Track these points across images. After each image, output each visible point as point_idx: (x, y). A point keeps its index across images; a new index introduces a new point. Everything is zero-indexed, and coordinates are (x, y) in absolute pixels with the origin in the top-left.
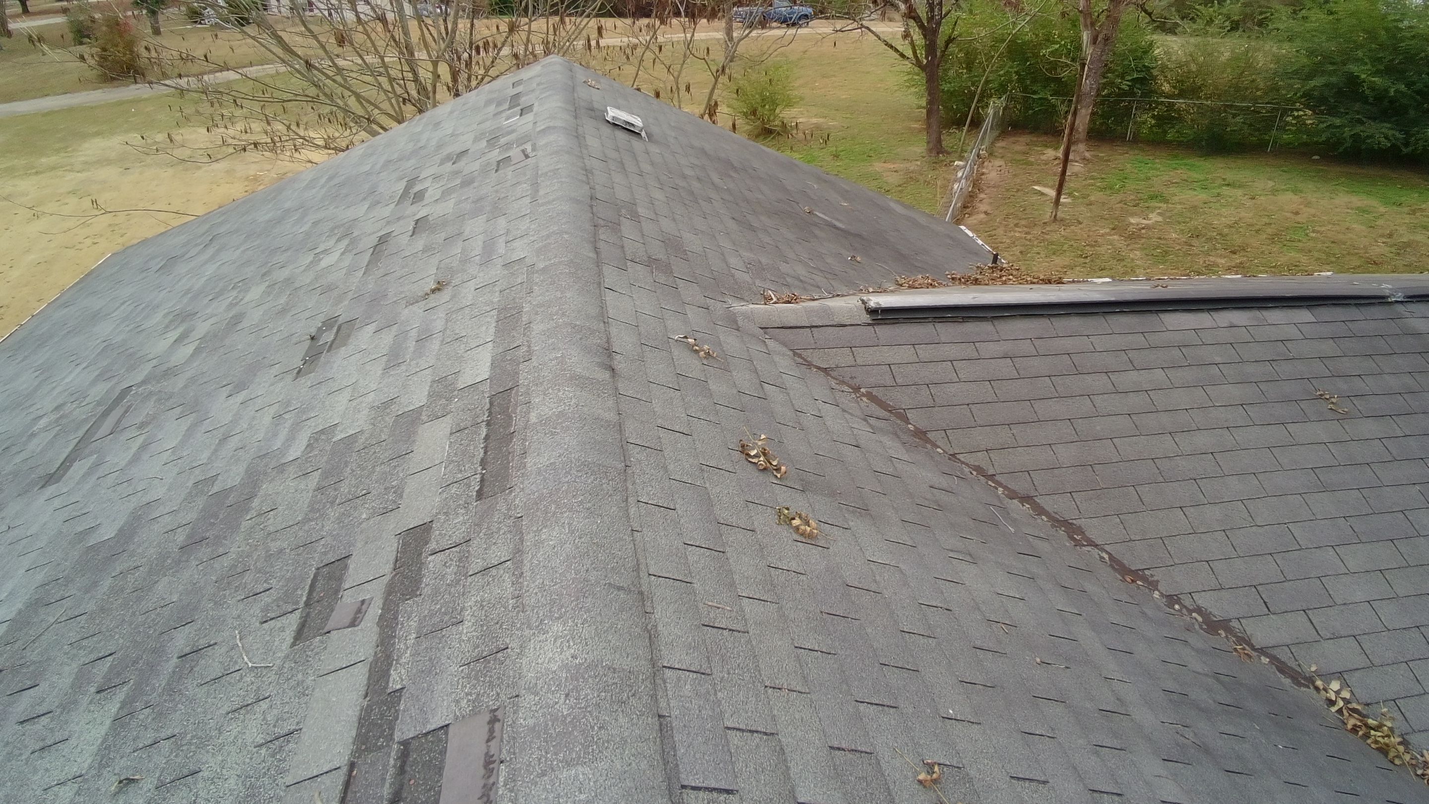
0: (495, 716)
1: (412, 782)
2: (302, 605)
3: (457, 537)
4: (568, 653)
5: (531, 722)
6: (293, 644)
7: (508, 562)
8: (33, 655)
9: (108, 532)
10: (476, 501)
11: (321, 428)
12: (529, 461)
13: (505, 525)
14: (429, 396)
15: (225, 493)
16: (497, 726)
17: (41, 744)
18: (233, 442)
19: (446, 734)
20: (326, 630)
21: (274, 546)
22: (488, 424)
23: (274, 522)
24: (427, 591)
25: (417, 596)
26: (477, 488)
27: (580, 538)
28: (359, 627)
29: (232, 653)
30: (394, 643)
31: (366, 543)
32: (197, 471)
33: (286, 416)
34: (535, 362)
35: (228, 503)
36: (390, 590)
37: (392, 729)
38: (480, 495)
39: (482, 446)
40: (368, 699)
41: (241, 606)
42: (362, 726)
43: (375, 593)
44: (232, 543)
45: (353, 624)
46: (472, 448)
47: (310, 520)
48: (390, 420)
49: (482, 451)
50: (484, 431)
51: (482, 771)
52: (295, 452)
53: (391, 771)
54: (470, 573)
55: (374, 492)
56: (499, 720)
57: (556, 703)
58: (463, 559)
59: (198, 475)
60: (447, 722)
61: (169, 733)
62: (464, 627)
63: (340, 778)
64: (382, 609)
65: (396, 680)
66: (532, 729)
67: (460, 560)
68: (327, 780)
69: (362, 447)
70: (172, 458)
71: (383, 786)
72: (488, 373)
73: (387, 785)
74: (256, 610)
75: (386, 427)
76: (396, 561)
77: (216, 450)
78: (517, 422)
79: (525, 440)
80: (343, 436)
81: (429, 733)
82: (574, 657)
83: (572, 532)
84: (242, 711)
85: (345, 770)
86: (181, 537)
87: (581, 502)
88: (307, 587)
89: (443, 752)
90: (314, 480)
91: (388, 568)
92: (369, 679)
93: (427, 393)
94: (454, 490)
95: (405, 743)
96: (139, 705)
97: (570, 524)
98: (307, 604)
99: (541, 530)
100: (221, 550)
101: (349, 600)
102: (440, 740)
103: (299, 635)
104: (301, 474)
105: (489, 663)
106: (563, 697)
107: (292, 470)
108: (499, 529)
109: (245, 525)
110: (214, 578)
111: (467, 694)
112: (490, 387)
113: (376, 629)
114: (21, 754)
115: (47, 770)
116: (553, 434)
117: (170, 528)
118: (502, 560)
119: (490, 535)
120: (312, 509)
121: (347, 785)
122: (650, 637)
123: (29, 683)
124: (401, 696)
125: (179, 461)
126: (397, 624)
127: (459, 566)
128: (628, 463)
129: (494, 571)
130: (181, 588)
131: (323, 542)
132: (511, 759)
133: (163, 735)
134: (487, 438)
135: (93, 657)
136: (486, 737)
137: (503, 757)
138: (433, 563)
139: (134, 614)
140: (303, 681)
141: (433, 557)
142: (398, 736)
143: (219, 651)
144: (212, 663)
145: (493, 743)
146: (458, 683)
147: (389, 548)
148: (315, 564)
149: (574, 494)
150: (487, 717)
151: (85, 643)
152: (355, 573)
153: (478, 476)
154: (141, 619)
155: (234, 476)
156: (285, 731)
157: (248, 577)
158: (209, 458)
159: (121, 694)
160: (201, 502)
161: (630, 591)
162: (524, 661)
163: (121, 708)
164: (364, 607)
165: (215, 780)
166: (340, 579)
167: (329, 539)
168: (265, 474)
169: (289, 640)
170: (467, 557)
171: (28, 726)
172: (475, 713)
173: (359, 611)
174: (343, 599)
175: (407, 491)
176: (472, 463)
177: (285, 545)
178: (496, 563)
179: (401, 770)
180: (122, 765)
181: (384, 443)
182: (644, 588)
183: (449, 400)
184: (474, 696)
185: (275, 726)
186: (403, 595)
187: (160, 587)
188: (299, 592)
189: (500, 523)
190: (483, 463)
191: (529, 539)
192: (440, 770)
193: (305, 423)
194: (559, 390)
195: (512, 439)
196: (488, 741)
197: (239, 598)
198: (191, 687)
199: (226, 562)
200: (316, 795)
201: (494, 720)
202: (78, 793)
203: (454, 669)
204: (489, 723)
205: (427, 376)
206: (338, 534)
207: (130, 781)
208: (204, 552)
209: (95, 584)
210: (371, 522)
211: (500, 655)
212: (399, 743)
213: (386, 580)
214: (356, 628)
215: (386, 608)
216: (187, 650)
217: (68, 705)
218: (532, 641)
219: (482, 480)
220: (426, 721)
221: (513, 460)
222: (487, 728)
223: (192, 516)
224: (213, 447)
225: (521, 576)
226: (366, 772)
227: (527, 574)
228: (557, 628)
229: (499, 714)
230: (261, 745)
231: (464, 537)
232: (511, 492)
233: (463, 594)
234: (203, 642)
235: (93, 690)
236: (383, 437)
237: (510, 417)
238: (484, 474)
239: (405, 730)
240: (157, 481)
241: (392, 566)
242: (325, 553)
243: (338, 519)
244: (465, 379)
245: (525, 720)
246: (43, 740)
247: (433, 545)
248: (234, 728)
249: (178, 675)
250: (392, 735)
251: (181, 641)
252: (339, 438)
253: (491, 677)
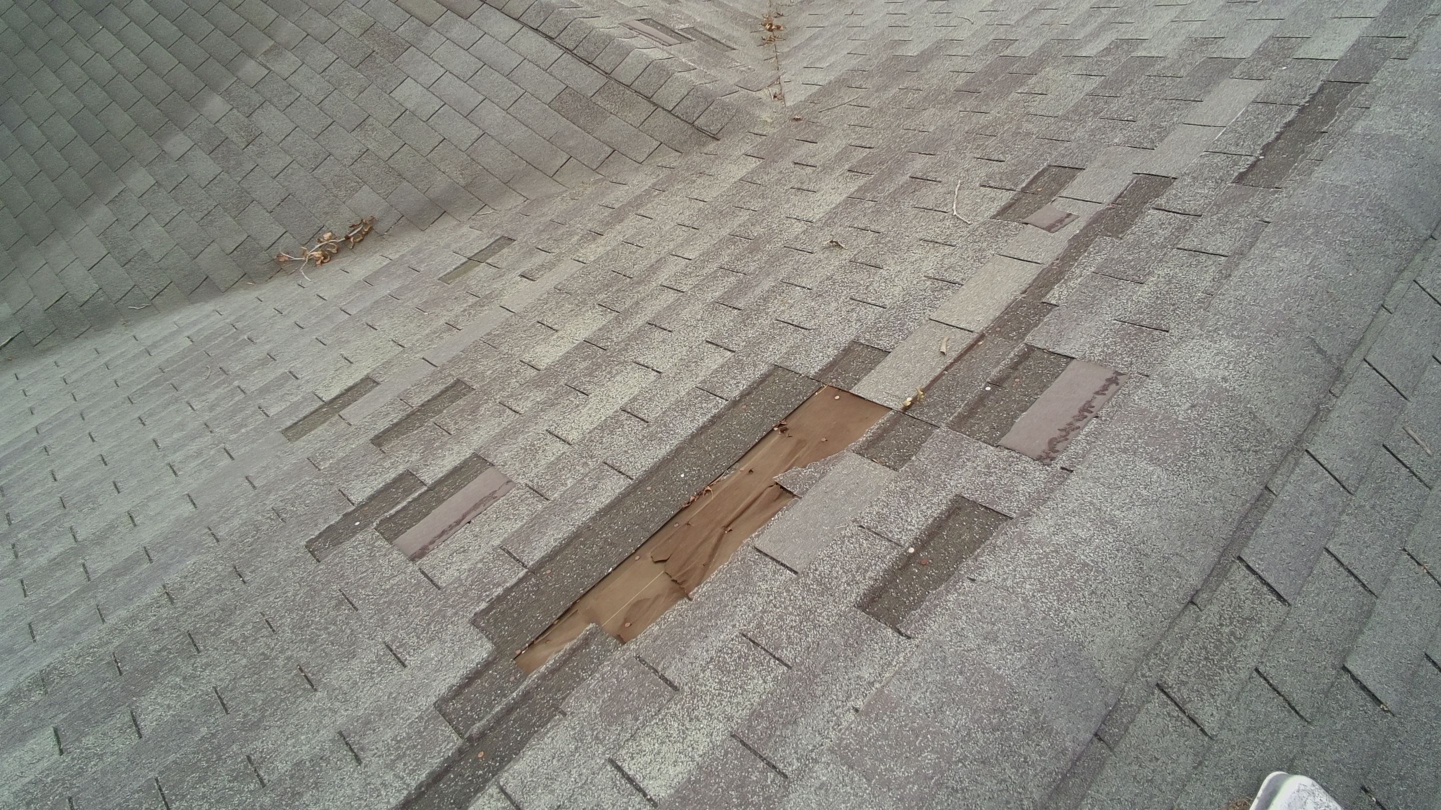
0: (1116, 378)
1: (1017, 380)
2: (1019, 188)
3: (1191, 206)
4: (1221, 373)
5: (1144, 404)
6: (994, 217)
7: (1223, 258)
8: (823, 120)
9: (912, 50)
10: (1233, 182)
11: (1128, 36)
12: (1319, 172)
13: (1246, 222)
14: (1257, 51)
15: (1015, 58)
16: (1113, 387)
17: (799, 185)
18: (1045, 16)
19: (1067, 364)
20: (1025, 220)
21: (1027, 126)
22: (1302, 110)
23: (1037, 105)
24: (1130, 238)
25: (1118, 237)
26: (1241, 170)
27: (1316, 278)
28: (1052, 235)
29: (948, 196)
30: (1073, 265)
31: (1104, 165)
32: (1002, 29)
33: (1104, 11)
34: (1408, 65)
35: (1011, 69)
36: (1097, 219)
37: (1028, 330)
38: (1241, 178)
39: (1278, 130)
40: (1024, 295)
41: (974, 163)
42: (1007, 314)
43: (1084, 214)
44: (995, 106)
45: (1050, 229)
46: (1266, 127)
47: (1068, 119)
48: (1199, 58)
49: (1274, 135)
50: (1291, 115)
51: (1076, 412)
52: (1091, 50)
53: (1007, 361)
54: (1179, 246)
55: (1139, 123)
56: (1117, 384)
57: (1178, 406)
58: (1183, 230)
59: (1001, 33)
60: (1073, 356)
61: (877, 228)
62: (1141, 289)
63: (969, 339)
64: (1081, 231)
65: (1053, 297)
66: (1142, 411)
67: (1178, 229)
68: (959, 334)
69: (1155, 74)
70: (989, 8)
71: (995, 367)
72: (1342, 54)
73: (998, 369)
74: (983, 173)
75: (1191, 64)
76: (1120, 196)
77: (1027, 17)
78: (1337, 123)
79: (1331, 147)
80: (1144, 54)
81: (1054, 353)
82: (1225, 379)
83: (1311, 267)
84: (931, 245)
85: (975, 335)
86: (960, 81)
87: (1346, 244)
88: (1032, 177)
89: (1056, 376)
90: (1093, 84)
91: (1107, 199)
92: (1035, 281)
93: (1256, 47)
94: (1217, 159)
95: (1031, 348)
96: (869, 196)
97: (1316, 258)
98: (1023, 190)
99: (1281, 246)
100: (984, 109)
101: (1059, 206)
102: (1059, 366)
103: (1003, 212)
104: (1085, 72)
105: (1142, 332)
106: (1188, 405)
107: (1078, 66)
108: (1237, 221)
109: (1014, 96)
110: (966, 129)
111: (1105, 345)
112: (1333, 70)
113: (1065, 244)
114: (785, 185)
115: (794, 205)
116: (1369, 155)
117: (956, 69)
118: (1218, 252)
119: (1222, 223)
120: (1075, 111)
121: (971, 347)
122: (1316, 415)
123: (812, 138)
124: (1051, 310)
125: (993, 13)
126: (1085, 251)
127: (1172, 234)
128: (1436, 234)
129: (1203, 257)
130: (940, 123)
131: (1067, 144)
132: (1106, 420)
133: (872, 227)
134: (1289, 124)
135: (858, 142)
136: (1097, 390)
137: (1100, 414)
138: (1152, 217)
139: (899, 125)
140: (984, 250)
141: (1156, 212)
142: (1028, 338)
143: (940, 189)
144: (930, 196)
145: (1099, 397)
146: (1104, 332)
147: (1120, 182)
148: (1049, 160)
149: (1346, 230)
150: (1110, 375)
151: (858, 129)
152: (1078, 187)
153: (1252, 159)
154: (902, 132)
155: (1028, 48)
156: (951, 279)
157: (992, 142)
158: (1018, 21)
159: (862, 181)
160: (991, 58)
161: (1330, 361)
162: (1175, 352)
163: (857, 191)
164: (1067, 220)
165: (888, 282)
166: (1062, 186)
167: (1074, 144)
168: (1055, 58)
169: (993, 211)
170: (1187, 230)
171: (798, 168)
172: (1102, 364)
173: (1061, 221)
174: (1055, 203)
175: (1171, 137)
176: (1255, 143)
177: (1035, 130)
178: (1211, 251)
179: (1015, 367)
180: (838, 231)
181: (1179, 80)
182: (1348, 370)
183: (1276, 64)
184: (1110, 351)
185: (946, 270)
186: (1106, 229)
187: (926, 114)
188: (1023, 177)
189: (1242, 216)
190: (1267, 148)
191: (1261, 246)
192: (1043, 387)
193: (1117, 25)
194: (1415, 110)
195: (1316, 138)
196: (1097, 393)
197: (975, 155)
198: (907, 204)
199: (983, 119)
200: (945, 339)
201: (1112, 381)
202: (804, 232)
203: (1108, 318)
204: (1108, 380)
205: (1269, 29)
206: (1084, 144)
207: (838, 245)
208: (971, 102)
209: (886, 88)
210: (1120, 149)
211: (1157, 332)
212: (1026, 344)
213: (1100, 208)
214: (1049, 234)
215: (1085, 231)
216: (919, 175)
217: (827, 169)
218: (1195, 341)
219: (1253, 166)
220: (1058, 343)
221: (1301, 161)
222: (1103, 383)
223: (978, 67)
224: (1026, 13)
225: (1226, 277)
226: (989, 349)
227: (1234, 279)
228: (1227, 344)
229: (1121, 379)
230: (930, 278)
231: (1196, 210)
232: (1276, 192)
233: (1160, 261)
234: (932, 175)
235: (847, 167)
236: (1182, 72)
237: (1332, 114)
238: (1259, 160)
239: (1037, 338)
240: (968, 23)
241: (1113, 199)
242: (1063, 156)
243: (1092, 130)
244: (1310, 50)
245: (1139, 398)
246: (802, 183)
247: (1162, 201)
248: (918, 253)
249: (903, 190)
250: (1025, 335)
251: (919, 165)
252: (1139, 54)
253: (1136, 345)
